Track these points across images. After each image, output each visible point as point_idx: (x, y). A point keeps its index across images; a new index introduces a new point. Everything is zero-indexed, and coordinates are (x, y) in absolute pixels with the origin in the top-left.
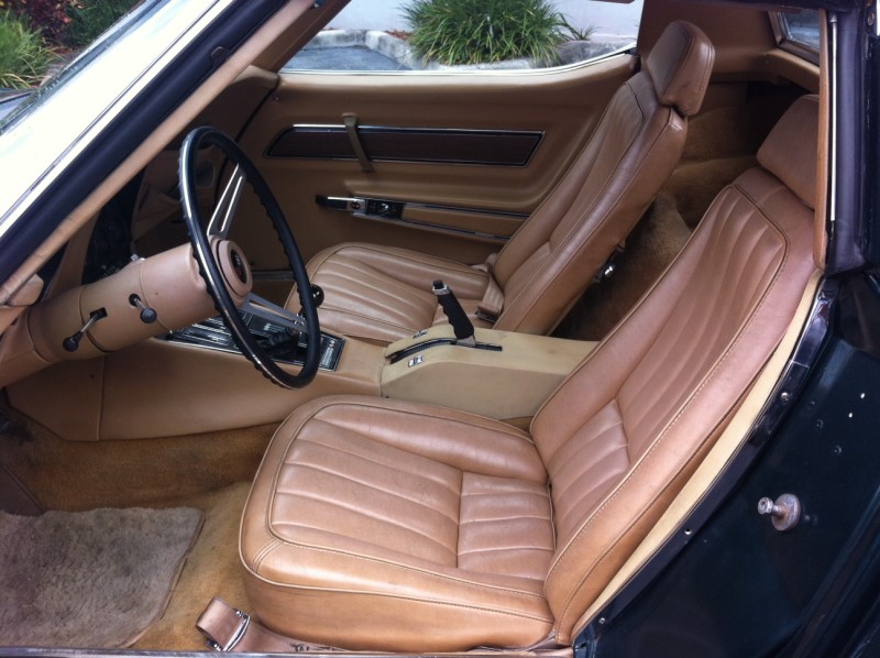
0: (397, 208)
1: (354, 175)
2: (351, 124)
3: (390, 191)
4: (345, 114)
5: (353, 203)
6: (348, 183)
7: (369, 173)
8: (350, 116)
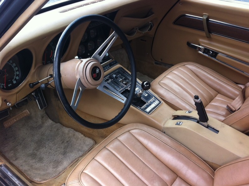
0: (215, 54)
1: (203, 37)
2: (205, 18)
3: (214, 46)
4: (204, 14)
5: (199, 48)
6: (201, 40)
7: (209, 38)
8: (206, 15)
